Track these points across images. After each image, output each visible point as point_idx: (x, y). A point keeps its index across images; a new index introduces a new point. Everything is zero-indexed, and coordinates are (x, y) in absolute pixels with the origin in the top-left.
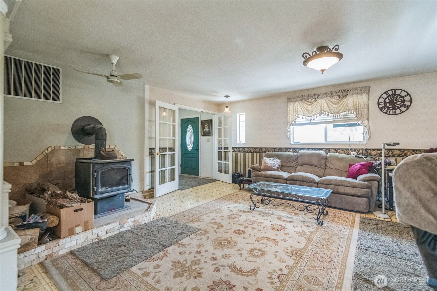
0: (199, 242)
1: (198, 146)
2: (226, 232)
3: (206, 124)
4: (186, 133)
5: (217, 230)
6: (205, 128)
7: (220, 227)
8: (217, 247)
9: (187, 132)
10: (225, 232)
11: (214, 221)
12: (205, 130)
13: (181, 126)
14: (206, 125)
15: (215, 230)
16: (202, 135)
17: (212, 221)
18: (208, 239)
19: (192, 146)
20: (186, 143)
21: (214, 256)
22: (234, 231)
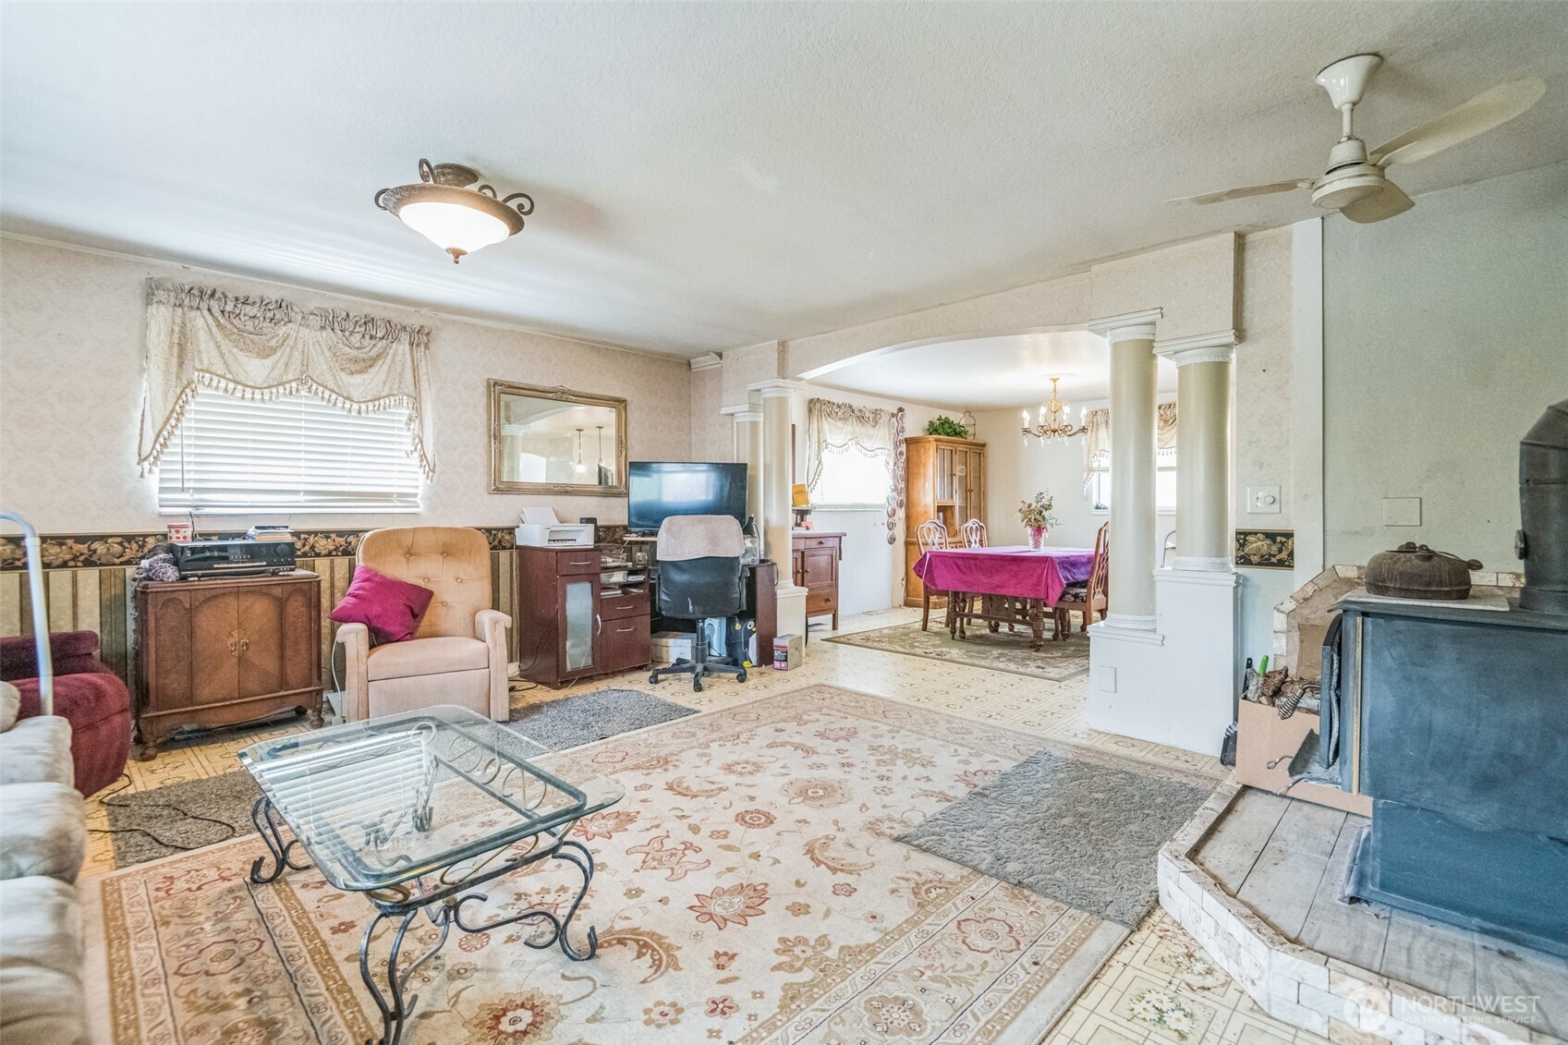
0: (888, 800)
2: (800, 822)
5: (832, 831)
7: (817, 845)
8: (836, 785)
10: (805, 822)
11: (841, 878)
15: (839, 834)
17: (851, 879)
18: (864, 805)
21: (846, 769)
22: (772, 822)
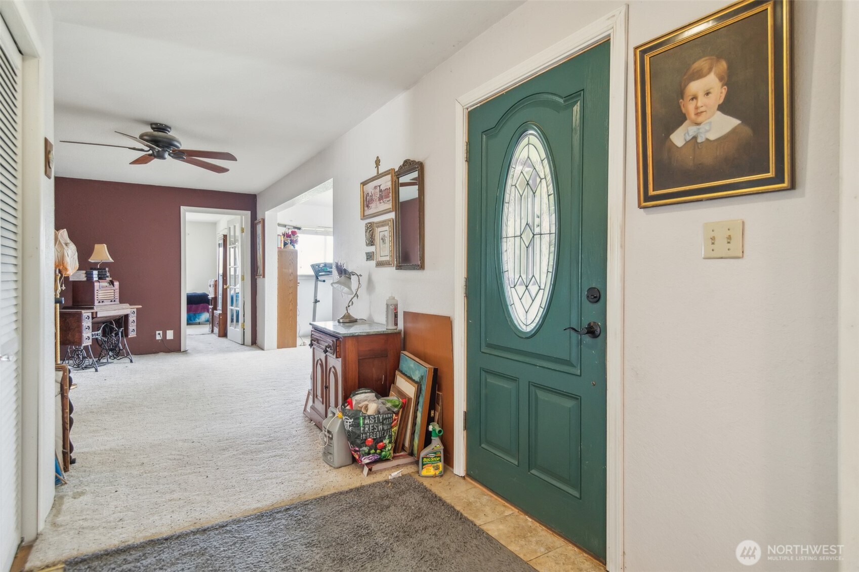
1: (597, 296)
3: (702, 63)
4: (498, 203)
6: (680, 119)
9: (511, 194)
12: (678, 138)
13: (469, 160)
14: (699, 75)
16: (647, 200)
19: (542, 299)
20: (498, 274)
